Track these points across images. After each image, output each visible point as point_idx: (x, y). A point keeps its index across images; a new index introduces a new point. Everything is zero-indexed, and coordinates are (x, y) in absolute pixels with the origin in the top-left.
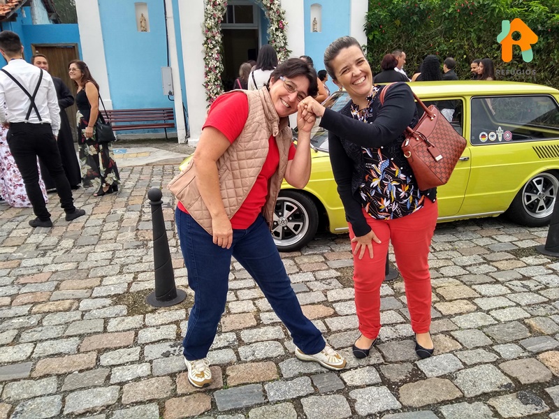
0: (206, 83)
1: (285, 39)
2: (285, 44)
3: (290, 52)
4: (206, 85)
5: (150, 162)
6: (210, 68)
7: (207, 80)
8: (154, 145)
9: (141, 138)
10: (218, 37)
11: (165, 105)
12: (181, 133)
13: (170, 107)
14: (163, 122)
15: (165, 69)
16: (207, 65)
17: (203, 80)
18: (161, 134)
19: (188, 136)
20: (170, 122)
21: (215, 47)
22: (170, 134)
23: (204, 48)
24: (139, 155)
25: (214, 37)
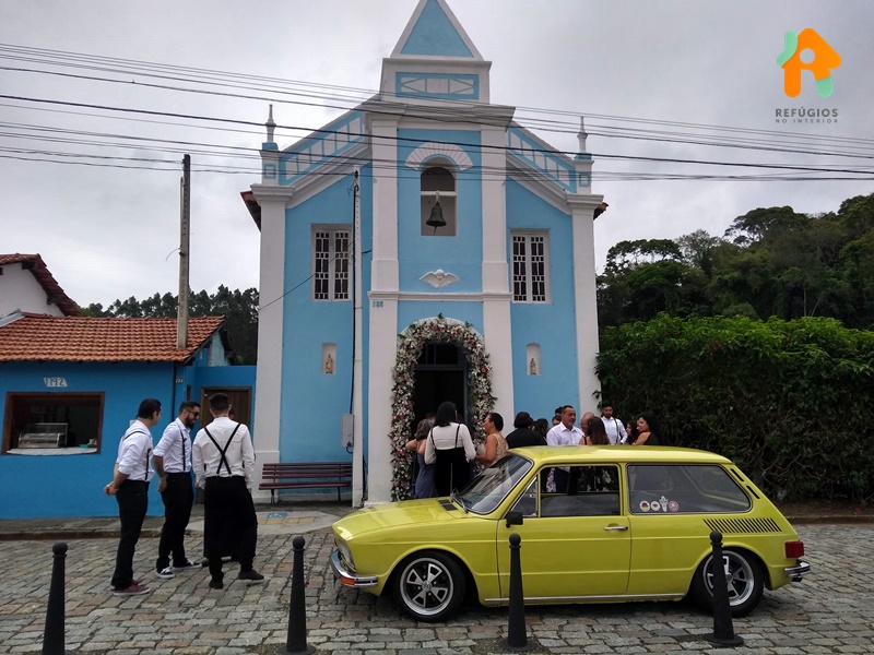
0: (392, 433)
1: (489, 385)
2: (489, 390)
3: (495, 399)
4: (392, 436)
5: (313, 529)
6: (398, 417)
7: (393, 429)
8: (322, 509)
9: (309, 499)
10: (410, 383)
11: (341, 459)
12: (357, 493)
13: (349, 461)
14: (337, 479)
15: (347, 416)
16: (395, 412)
17: (389, 429)
18: (333, 496)
19: (365, 498)
20: (347, 479)
21: (405, 392)
22: (344, 496)
23: (392, 394)
24: (301, 521)
25: (405, 382)
